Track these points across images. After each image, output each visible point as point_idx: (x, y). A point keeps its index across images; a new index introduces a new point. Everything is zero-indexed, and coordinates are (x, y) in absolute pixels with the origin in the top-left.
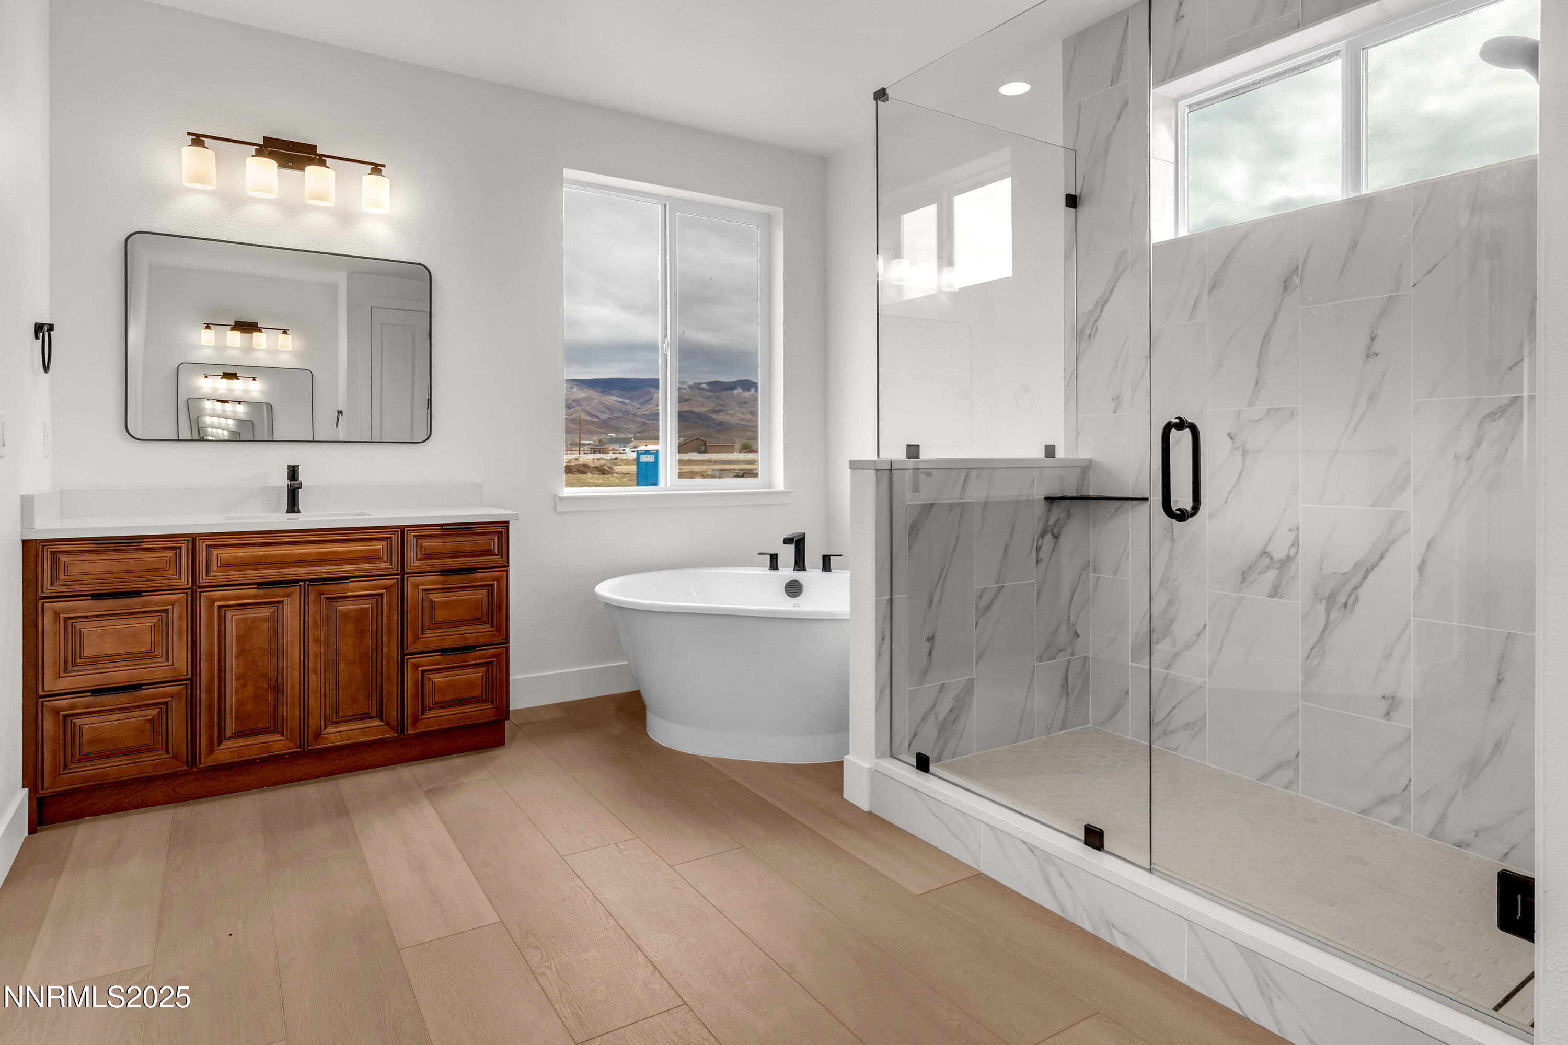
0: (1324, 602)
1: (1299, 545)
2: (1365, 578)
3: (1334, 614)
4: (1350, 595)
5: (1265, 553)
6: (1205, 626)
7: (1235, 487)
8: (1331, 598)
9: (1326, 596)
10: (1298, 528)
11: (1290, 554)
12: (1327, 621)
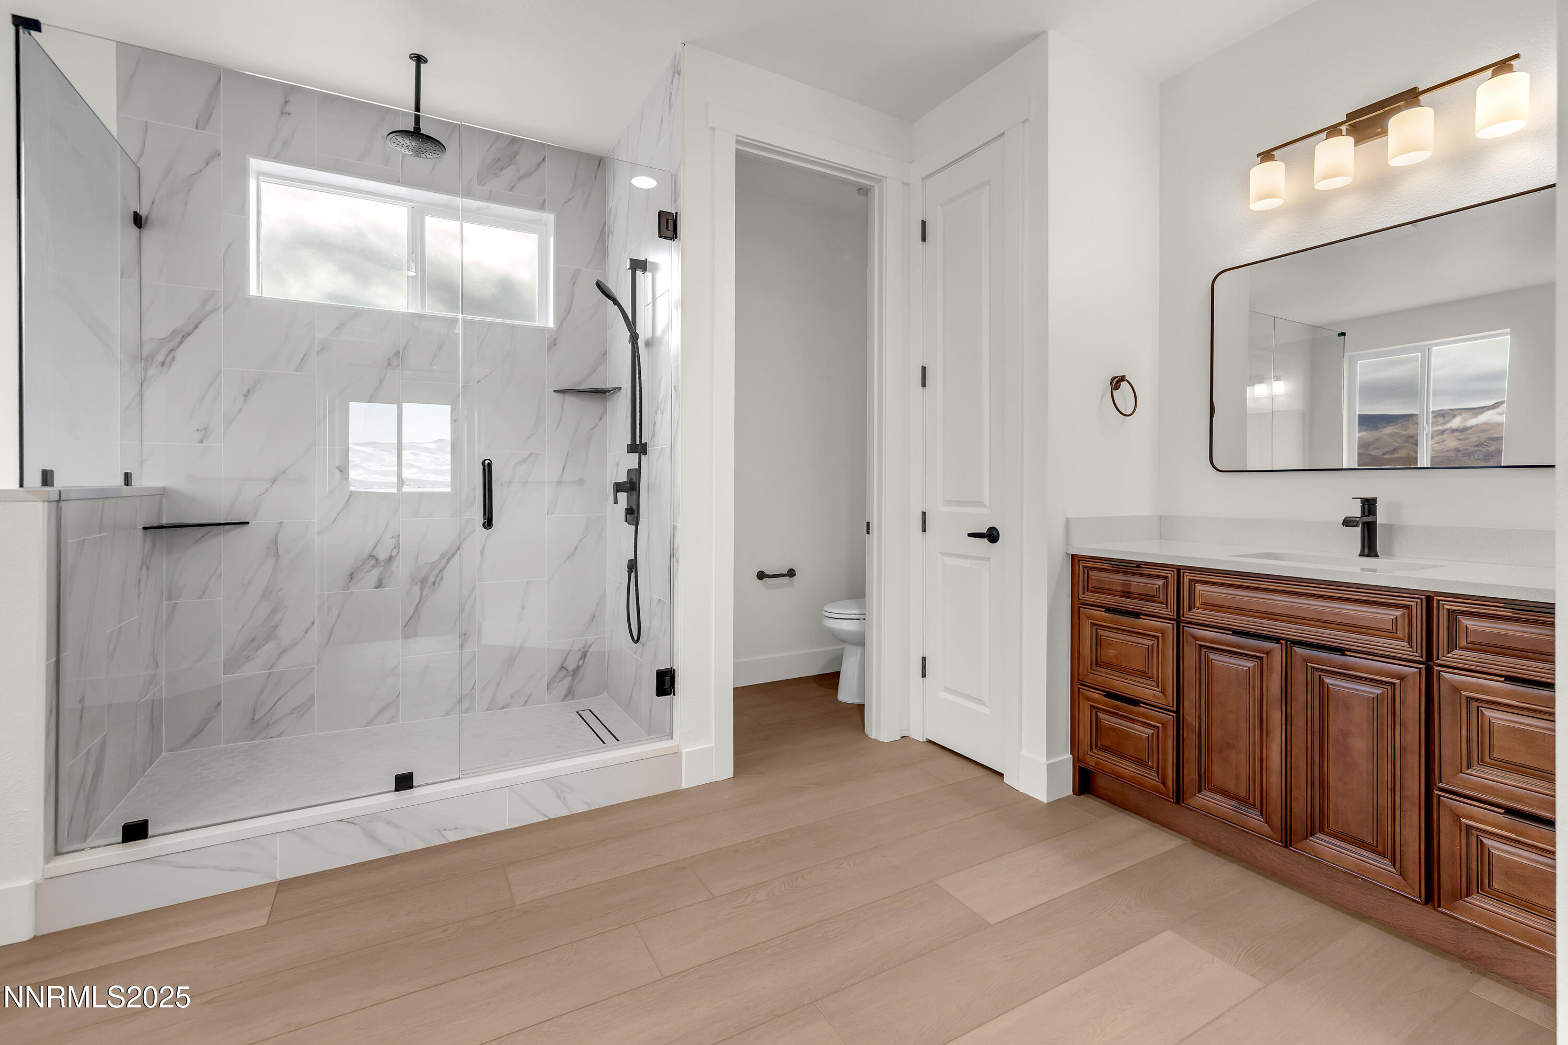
0: (419, 583)
1: (399, 547)
2: (447, 563)
3: (426, 591)
4: (437, 576)
5: (372, 556)
6: (313, 623)
7: (344, 508)
8: (424, 581)
9: (420, 580)
10: (399, 536)
11: (393, 555)
12: (421, 596)
